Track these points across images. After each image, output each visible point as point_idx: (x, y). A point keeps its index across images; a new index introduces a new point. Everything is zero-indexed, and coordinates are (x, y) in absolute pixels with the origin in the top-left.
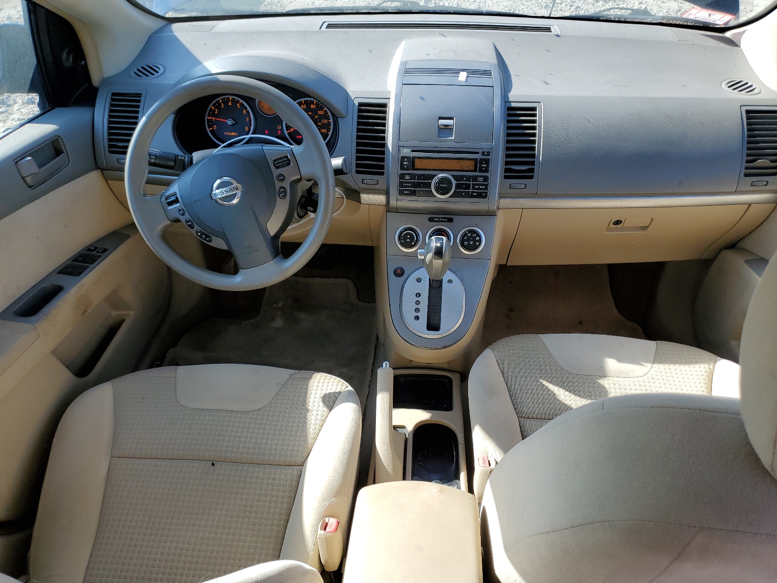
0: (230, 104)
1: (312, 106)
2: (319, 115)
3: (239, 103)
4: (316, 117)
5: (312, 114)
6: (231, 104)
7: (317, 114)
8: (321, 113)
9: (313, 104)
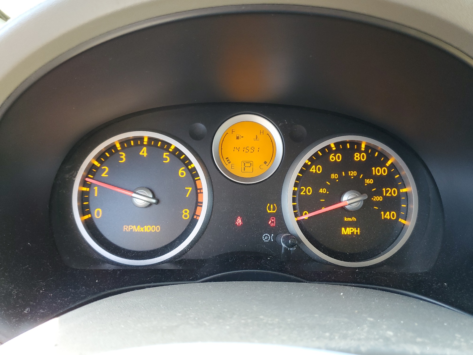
0: (144, 152)
1: (357, 157)
2: (375, 178)
3: (167, 150)
4: (368, 181)
5: (358, 175)
6: (145, 154)
7: (369, 175)
8: (379, 171)
9: (359, 151)
